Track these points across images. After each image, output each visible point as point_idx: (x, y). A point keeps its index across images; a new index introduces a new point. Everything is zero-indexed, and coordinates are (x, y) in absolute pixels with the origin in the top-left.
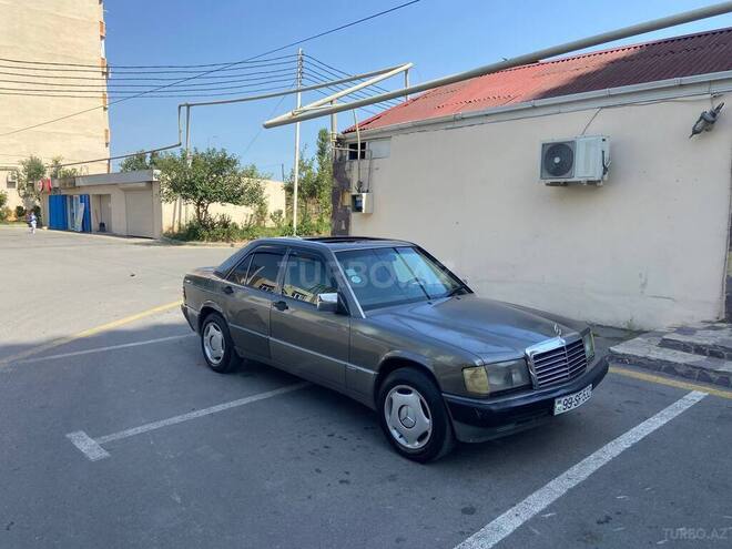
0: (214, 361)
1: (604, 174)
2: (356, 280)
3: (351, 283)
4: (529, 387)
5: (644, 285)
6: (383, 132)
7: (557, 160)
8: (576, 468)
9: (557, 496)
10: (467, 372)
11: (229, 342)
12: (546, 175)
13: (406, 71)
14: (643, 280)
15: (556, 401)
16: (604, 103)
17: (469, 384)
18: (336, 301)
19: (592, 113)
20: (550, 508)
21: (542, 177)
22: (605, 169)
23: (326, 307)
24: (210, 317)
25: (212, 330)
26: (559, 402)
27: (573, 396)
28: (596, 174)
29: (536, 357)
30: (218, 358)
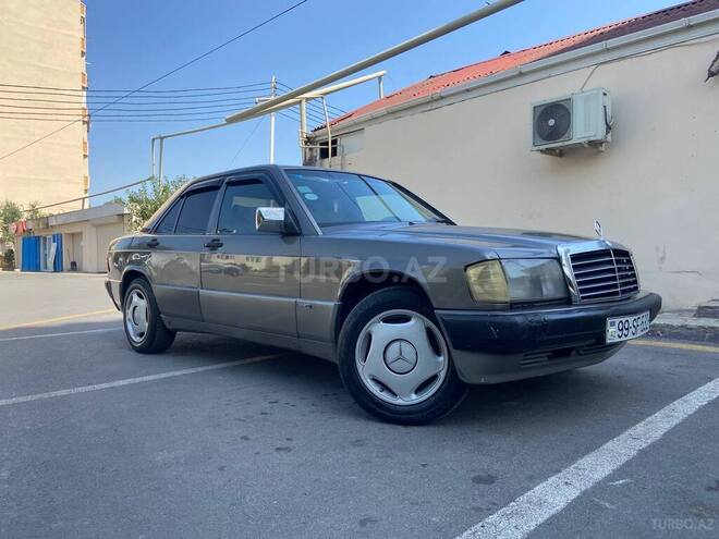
0: (138, 339)
1: (607, 132)
2: (312, 197)
3: (304, 199)
4: (567, 301)
5: (662, 259)
6: (356, 124)
7: (552, 122)
8: (640, 427)
9: (624, 459)
10: (473, 273)
11: (154, 312)
12: (539, 141)
13: (380, 78)
14: (661, 255)
15: (609, 321)
16: (601, 59)
17: (476, 289)
18: (281, 217)
19: (587, 72)
20: (619, 473)
21: (534, 145)
22: (609, 128)
23: (269, 228)
24: (134, 284)
25: (136, 299)
26: (613, 324)
27: (631, 319)
28: (599, 133)
29: (575, 258)
30: (141, 335)
